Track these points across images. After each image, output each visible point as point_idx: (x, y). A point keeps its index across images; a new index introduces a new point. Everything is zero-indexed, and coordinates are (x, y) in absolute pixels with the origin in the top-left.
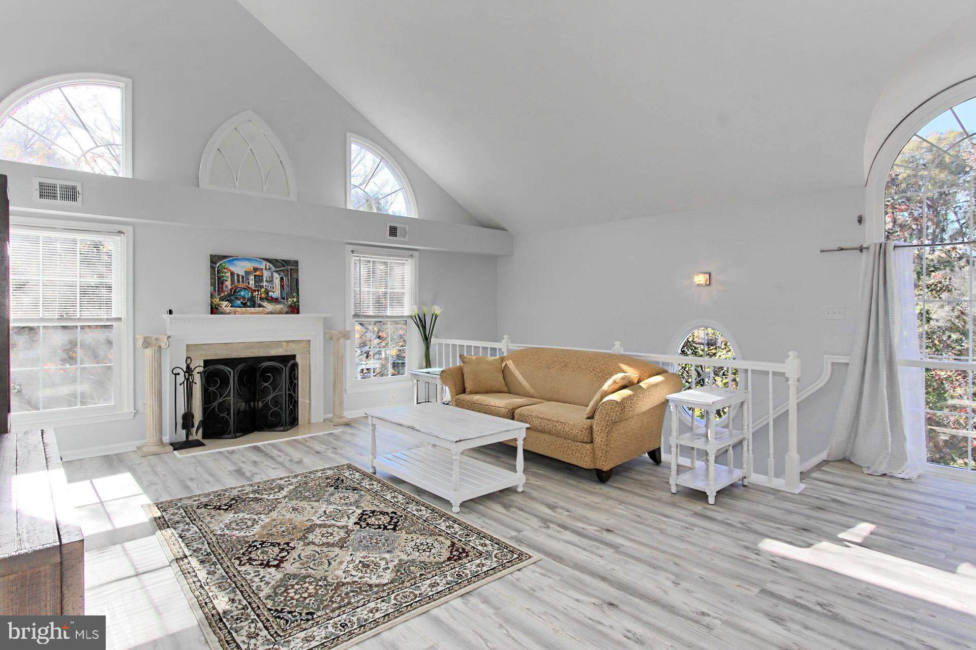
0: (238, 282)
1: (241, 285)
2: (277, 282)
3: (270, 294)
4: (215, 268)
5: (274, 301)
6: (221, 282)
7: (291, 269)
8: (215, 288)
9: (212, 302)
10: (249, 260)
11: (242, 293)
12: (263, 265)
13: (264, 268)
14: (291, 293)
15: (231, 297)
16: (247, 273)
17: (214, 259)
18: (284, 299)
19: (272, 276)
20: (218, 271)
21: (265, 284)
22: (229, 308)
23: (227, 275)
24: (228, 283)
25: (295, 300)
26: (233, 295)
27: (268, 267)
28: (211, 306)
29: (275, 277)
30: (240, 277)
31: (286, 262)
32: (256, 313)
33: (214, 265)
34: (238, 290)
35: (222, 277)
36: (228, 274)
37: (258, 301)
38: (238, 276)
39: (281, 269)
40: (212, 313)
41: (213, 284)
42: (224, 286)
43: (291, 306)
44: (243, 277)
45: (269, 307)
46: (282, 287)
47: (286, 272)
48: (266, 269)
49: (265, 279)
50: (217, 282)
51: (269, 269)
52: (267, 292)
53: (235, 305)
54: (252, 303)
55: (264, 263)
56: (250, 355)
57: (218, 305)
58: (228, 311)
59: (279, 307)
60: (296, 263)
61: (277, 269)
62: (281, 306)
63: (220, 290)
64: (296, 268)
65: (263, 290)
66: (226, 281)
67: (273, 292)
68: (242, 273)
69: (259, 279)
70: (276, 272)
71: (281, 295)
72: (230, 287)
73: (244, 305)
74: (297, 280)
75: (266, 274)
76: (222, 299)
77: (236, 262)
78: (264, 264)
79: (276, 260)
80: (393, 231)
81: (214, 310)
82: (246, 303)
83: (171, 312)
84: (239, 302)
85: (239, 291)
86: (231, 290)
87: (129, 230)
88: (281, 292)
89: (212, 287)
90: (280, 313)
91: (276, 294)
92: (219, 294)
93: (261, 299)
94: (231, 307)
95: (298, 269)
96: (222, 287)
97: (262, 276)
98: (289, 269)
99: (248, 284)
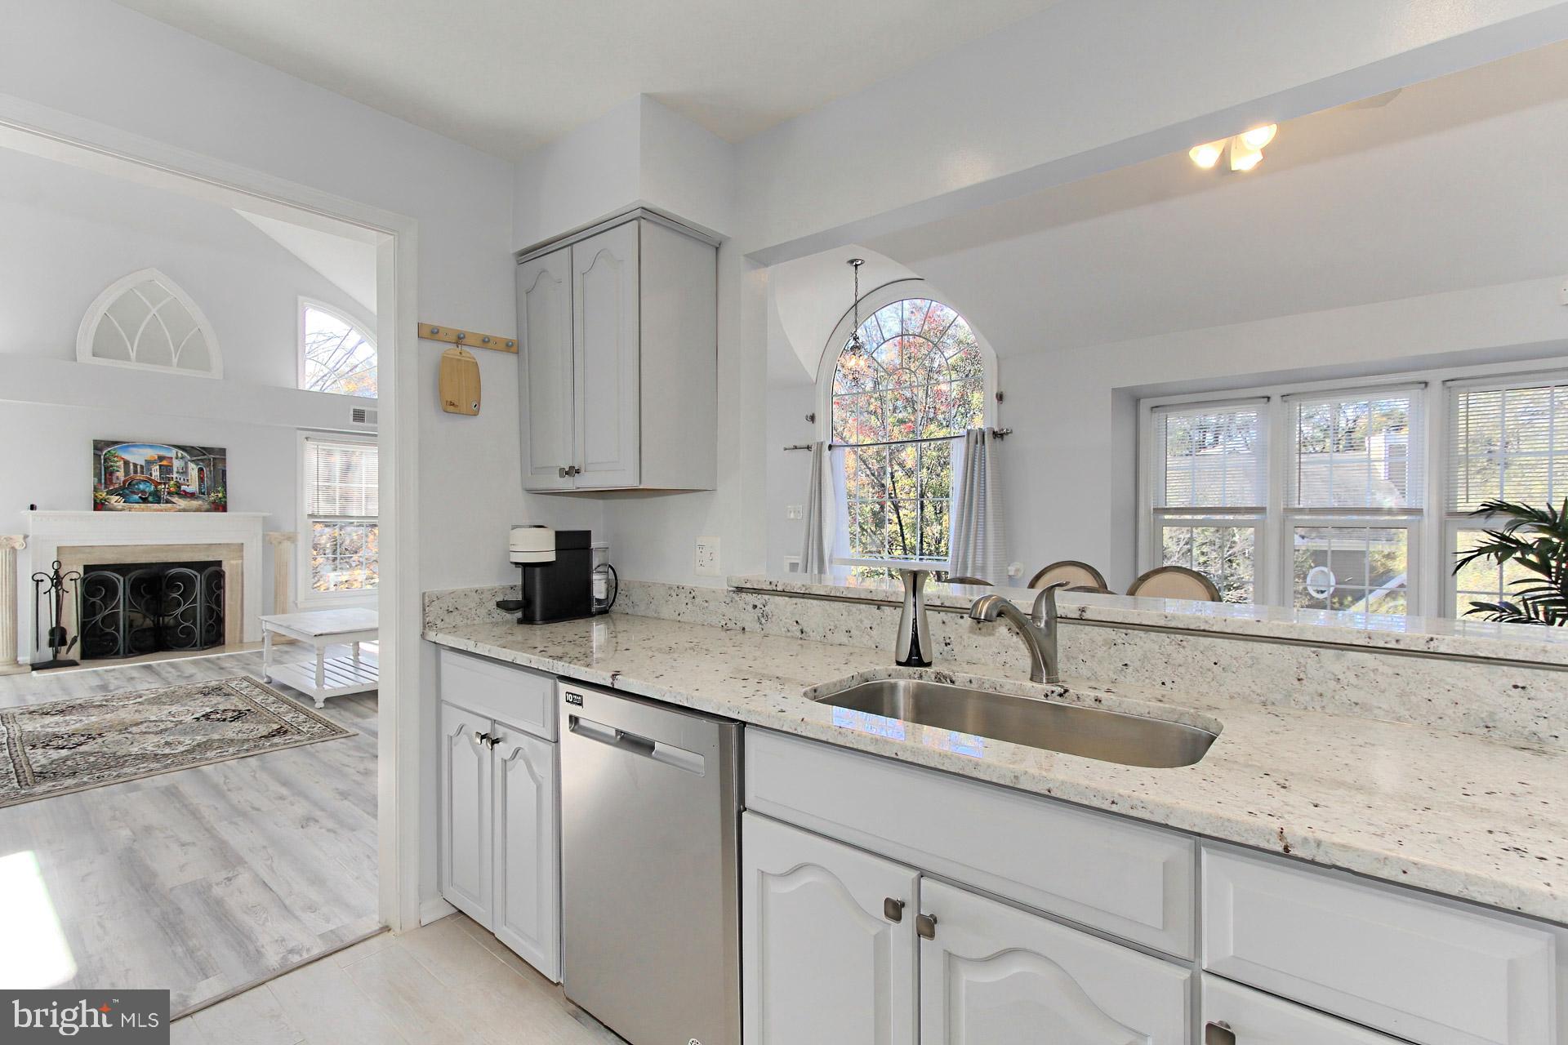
0: (136, 472)
1: (139, 476)
2: (194, 473)
3: (183, 487)
4: (100, 456)
5: (192, 496)
6: (109, 473)
7: (214, 458)
8: (100, 480)
9: (95, 496)
10: (151, 446)
11: (141, 486)
12: (173, 453)
13: (174, 456)
14: (215, 486)
15: (126, 491)
16: (149, 463)
17: (99, 446)
18: (203, 494)
19: (187, 468)
20: (105, 459)
21: (175, 475)
22: (121, 503)
23: (118, 464)
24: (121, 474)
25: (220, 495)
26: (127, 488)
27: (180, 455)
28: (95, 501)
29: (190, 468)
30: (139, 467)
31: (207, 450)
32: (162, 511)
33: (99, 453)
34: (134, 482)
35: (112, 466)
36: (121, 463)
37: (165, 496)
38: (135, 465)
39: (199, 458)
40: (95, 509)
41: (97, 475)
42: (114, 478)
43: (214, 502)
44: (142, 467)
45: (182, 503)
46: (201, 479)
47: (207, 462)
49: (175, 470)
50: (104, 472)
51: (182, 458)
52: (178, 485)
53: (131, 500)
54: (157, 498)
55: (174, 451)
56: (154, 560)
57: (105, 500)
58: (120, 507)
59: (195, 503)
60: (223, 451)
61: (195, 458)
62: (200, 502)
63: (108, 482)
64: (222, 457)
66: (118, 471)
67: (188, 486)
68: (141, 461)
69: (166, 470)
70: (192, 461)
71: (200, 489)
72: (122, 479)
73: (145, 500)
74: (224, 473)
75: (177, 464)
76: (110, 493)
77: (132, 449)
79: (192, 447)
80: (359, 416)
81: (99, 505)
82: (146, 499)
83: (33, 507)
84: (136, 497)
85: (137, 484)
86: (124, 482)
88: (200, 485)
89: (96, 479)
90: (198, 510)
91: (193, 487)
92: (106, 487)
93: (170, 493)
94: (124, 502)
95: (225, 459)
96: (111, 480)
97: (172, 466)
98: (212, 460)
99: (151, 475)
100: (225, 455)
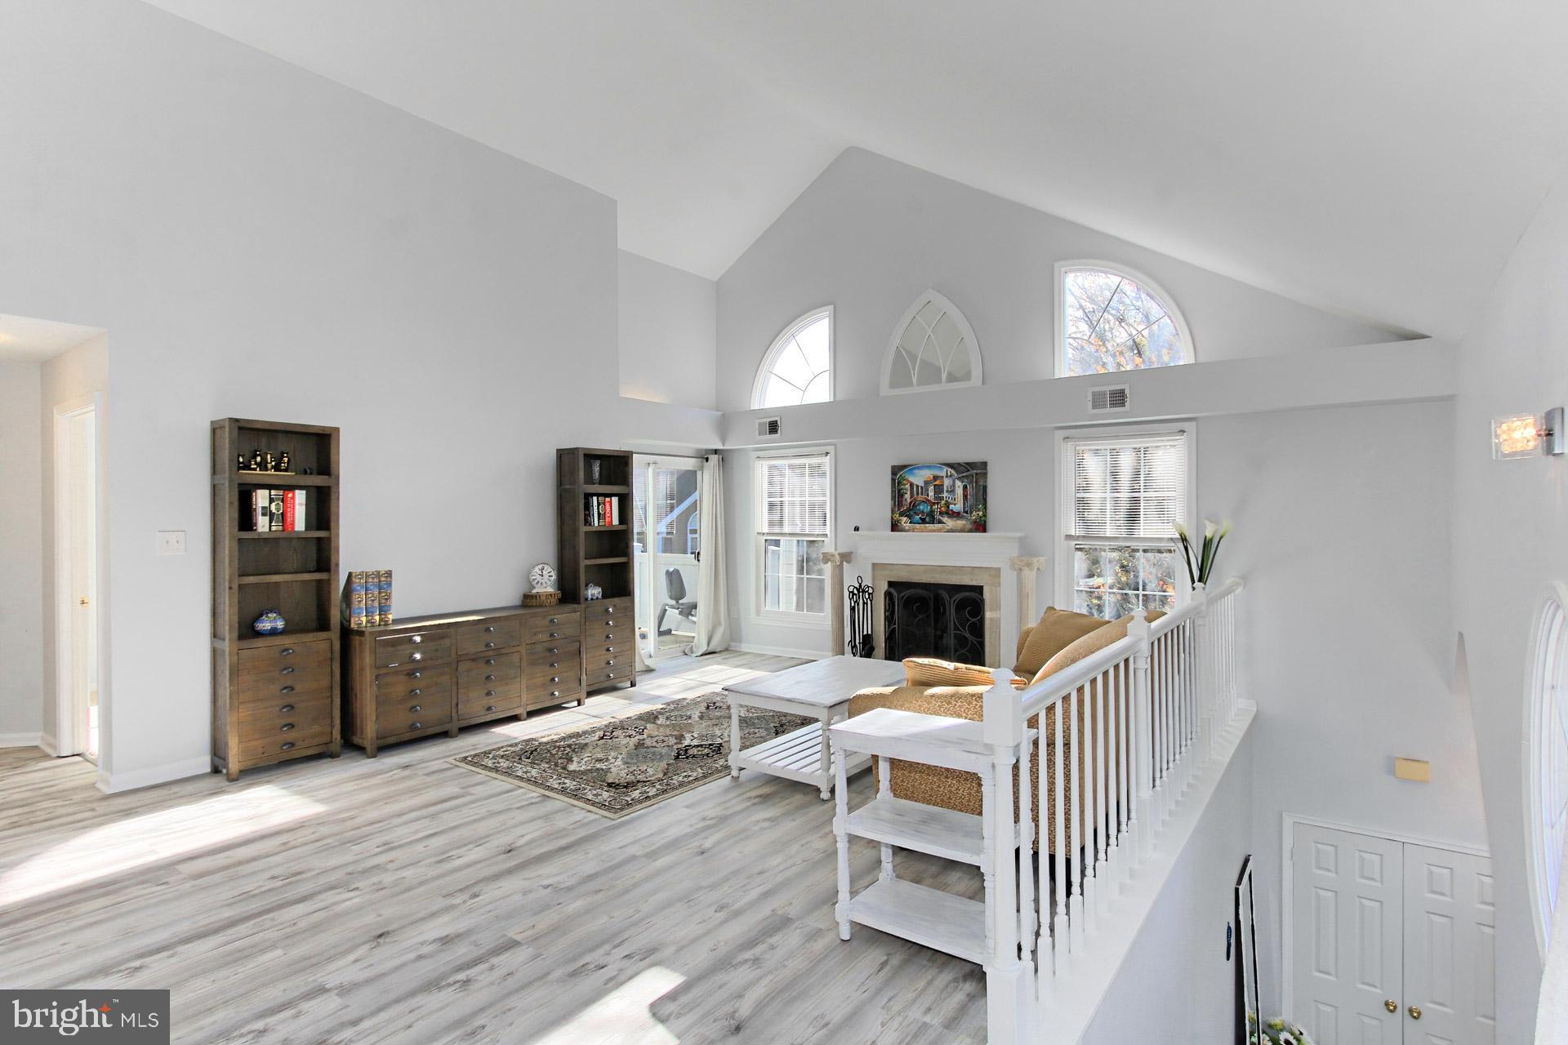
0: (918, 494)
1: (920, 498)
2: (959, 491)
3: (951, 507)
4: (895, 480)
5: (955, 515)
6: (901, 496)
7: (976, 474)
8: (895, 503)
9: (892, 518)
10: (929, 467)
11: (921, 507)
12: (943, 471)
13: (944, 474)
14: (977, 504)
15: (910, 512)
16: (927, 483)
17: (896, 470)
18: (967, 512)
19: (954, 485)
20: (898, 483)
21: (945, 495)
22: (908, 524)
24: (907, 496)
25: (981, 513)
26: (912, 510)
27: (949, 474)
28: (892, 522)
29: (957, 486)
30: (920, 488)
31: (971, 466)
32: (934, 531)
33: (894, 477)
34: (917, 503)
35: (902, 489)
36: (908, 486)
37: (937, 516)
38: (917, 486)
39: (964, 474)
40: (893, 530)
41: (893, 498)
42: (904, 500)
43: (975, 522)
44: (922, 487)
45: (950, 523)
46: (965, 496)
47: (971, 478)
48: (947, 477)
49: (945, 488)
50: (897, 495)
51: (950, 476)
52: (947, 505)
53: (915, 521)
54: (930, 518)
55: (945, 468)
56: (932, 581)
57: (898, 521)
58: (907, 528)
59: (960, 523)
60: (984, 465)
61: (961, 475)
62: (964, 522)
63: (900, 504)
64: (984, 471)
65: (943, 502)
66: (906, 493)
67: (955, 505)
68: (921, 484)
69: (939, 489)
70: (959, 479)
71: (964, 508)
72: (909, 501)
73: (923, 521)
74: (985, 488)
75: (947, 482)
76: (901, 515)
77: (916, 471)
78: (945, 470)
79: (959, 464)
81: (895, 527)
82: (925, 519)
83: (857, 529)
84: (917, 517)
85: (919, 504)
86: (911, 503)
87: (831, 449)
88: (964, 503)
89: (893, 502)
90: (962, 530)
91: (958, 507)
92: (899, 509)
93: (941, 513)
94: (910, 523)
95: (986, 474)
96: (902, 501)
97: (943, 485)
98: (974, 474)
99: (928, 496)
100: (986, 469)
